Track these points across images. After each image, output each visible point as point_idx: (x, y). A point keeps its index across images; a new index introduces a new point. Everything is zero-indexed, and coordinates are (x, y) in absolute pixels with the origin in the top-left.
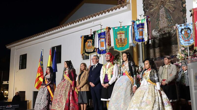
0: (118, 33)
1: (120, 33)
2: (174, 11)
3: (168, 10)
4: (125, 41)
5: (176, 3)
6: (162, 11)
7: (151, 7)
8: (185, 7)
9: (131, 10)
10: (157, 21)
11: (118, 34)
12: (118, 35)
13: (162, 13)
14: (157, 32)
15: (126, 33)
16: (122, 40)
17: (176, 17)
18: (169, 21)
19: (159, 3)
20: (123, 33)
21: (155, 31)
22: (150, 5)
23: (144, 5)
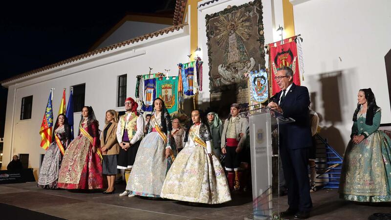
0: (163, 86)
1: (166, 88)
2: (248, 39)
3: (241, 37)
4: (172, 100)
5: (251, 28)
6: (232, 39)
7: (218, 31)
8: (263, 35)
9: (188, 34)
10: (225, 53)
11: (163, 88)
13: (232, 41)
14: (225, 69)
15: (174, 87)
16: (169, 98)
17: (251, 48)
18: (242, 53)
19: (228, 27)
20: (170, 88)
21: (222, 66)
22: (216, 28)
23: (208, 28)
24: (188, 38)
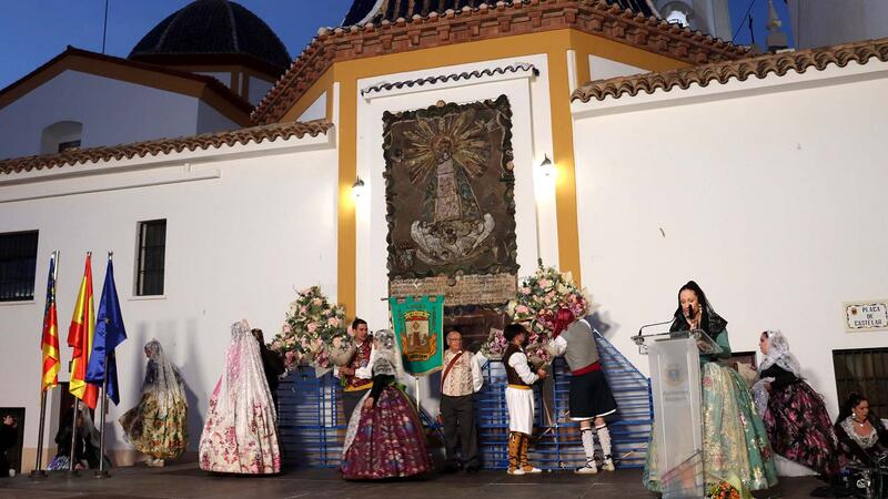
0: (408, 315)
1: (414, 318)
2: (480, 175)
3: (464, 170)
4: (428, 343)
5: (487, 153)
6: (445, 171)
7: (411, 150)
8: (512, 171)
9: (335, 147)
10: (427, 198)
11: (409, 320)
12: (409, 324)
13: (444, 176)
14: (426, 231)
15: (434, 318)
16: (421, 339)
17: (487, 194)
18: (467, 202)
19: (436, 145)
20: (423, 319)
21: (421, 225)
22: (408, 144)
23: (387, 141)
24: (334, 154)
